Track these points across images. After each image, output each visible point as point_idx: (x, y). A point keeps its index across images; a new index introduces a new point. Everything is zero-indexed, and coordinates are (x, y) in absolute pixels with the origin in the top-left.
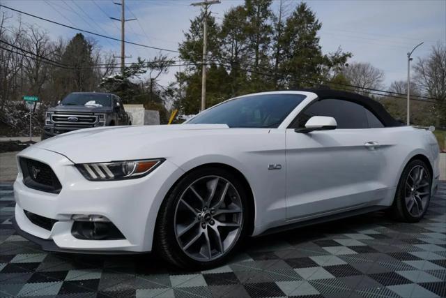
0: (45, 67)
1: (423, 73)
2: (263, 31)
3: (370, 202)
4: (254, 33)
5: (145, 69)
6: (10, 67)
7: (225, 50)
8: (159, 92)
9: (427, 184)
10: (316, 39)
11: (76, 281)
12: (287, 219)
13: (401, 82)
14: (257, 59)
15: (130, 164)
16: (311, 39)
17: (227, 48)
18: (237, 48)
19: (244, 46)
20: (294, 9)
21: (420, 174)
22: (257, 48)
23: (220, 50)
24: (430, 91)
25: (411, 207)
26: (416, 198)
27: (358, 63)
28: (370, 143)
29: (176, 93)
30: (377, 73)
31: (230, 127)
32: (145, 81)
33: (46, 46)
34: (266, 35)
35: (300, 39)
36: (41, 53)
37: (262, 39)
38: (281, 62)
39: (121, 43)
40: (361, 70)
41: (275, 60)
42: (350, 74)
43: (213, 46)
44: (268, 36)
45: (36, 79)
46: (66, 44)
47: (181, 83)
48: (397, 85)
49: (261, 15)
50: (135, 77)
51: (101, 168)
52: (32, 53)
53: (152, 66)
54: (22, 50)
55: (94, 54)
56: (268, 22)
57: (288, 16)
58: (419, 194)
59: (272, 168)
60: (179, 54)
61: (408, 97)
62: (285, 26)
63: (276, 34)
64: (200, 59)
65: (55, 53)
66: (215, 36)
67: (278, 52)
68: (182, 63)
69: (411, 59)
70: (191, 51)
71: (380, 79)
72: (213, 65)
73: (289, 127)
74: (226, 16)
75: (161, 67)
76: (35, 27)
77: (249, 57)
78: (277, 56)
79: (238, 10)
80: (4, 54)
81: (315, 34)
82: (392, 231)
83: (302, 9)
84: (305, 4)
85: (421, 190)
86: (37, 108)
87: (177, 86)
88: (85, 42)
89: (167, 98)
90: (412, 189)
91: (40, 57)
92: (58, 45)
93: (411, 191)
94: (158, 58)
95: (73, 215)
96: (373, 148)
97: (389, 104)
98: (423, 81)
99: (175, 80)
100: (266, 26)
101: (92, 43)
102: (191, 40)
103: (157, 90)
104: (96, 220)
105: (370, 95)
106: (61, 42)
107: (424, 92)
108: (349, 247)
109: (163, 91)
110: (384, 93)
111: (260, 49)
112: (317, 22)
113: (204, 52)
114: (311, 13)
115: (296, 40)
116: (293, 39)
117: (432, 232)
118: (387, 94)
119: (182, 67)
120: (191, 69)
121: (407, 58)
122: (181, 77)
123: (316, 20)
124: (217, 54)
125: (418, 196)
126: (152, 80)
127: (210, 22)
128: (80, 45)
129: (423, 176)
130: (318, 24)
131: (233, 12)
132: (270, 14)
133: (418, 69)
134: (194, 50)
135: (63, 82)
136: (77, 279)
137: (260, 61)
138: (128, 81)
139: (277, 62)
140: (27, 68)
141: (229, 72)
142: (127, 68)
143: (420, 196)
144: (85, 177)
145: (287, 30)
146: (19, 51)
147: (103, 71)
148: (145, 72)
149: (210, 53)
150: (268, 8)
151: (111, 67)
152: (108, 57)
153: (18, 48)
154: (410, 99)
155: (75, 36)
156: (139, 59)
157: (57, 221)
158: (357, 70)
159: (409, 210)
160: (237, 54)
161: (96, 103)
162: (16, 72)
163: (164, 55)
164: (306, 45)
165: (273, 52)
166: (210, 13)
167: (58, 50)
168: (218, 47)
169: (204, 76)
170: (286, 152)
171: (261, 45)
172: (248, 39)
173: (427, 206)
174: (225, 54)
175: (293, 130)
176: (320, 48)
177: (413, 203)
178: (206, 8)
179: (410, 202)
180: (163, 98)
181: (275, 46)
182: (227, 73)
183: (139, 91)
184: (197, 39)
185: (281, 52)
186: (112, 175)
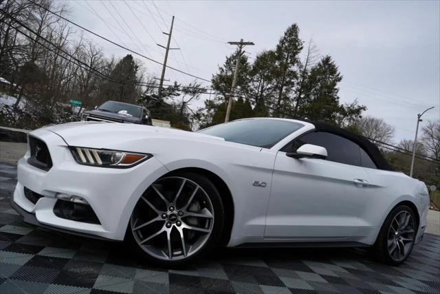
0: (95, 79)
1: (432, 136)
2: (289, 75)
3: (351, 237)
4: (280, 75)
5: (179, 93)
6: (66, 73)
7: (252, 87)
8: (188, 115)
9: (412, 231)
10: (336, 89)
11: (47, 257)
12: (265, 237)
13: (410, 142)
14: (280, 99)
15: (118, 154)
16: (331, 88)
17: (255, 85)
18: (262, 87)
19: (269, 86)
20: (319, 60)
21: (406, 220)
22: (281, 89)
23: (249, 86)
24: (436, 154)
25: (392, 250)
26: (399, 242)
27: (372, 117)
28: (359, 180)
29: (203, 118)
30: (388, 130)
31: (226, 140)
32: (177, 103)
33: (100, 61)
34: (291, 79)
35: (321, 88)
36: (94, 66)
37: (287, 82)
38: (302, 105)
39: (162, 66)
40: (374, 123)
41: (295, 103)
42: (363, 126)
43: (241, 81)
44: (292, 81)
45: (86, 87)
46: (117, 61)
47: (210, 110)
48: (406, 144)
49: (289, 62)
50: (169, 98)
51: (91, 153)
52: (86, 65)
53: (186, 91)
54: (79, 61)
55: (138, 74)
56: (295, 68)
57: (313, 65)
58: (402, 239)
59: (256, 184)
60: (211, 84)
61: (414, 155)
62: (309, 74)
63: (301, 79)
64: (229, 92)
65: (106, 68)
66: (245, 74)
67: (300, 96)
68: (213, 92)
69: (421, 120)
70: (222, 83)
71: (391, 135)
72: (241, 99)
73: (281, 150)
74: (257, 57)
75: (194, 93)
76: (94, 44)
77: (273, 96)
78: (298, 99)
79: (269, 54)
80: (63, 62)
81: (335, 85)
82: (370, 270)
83: (327, 61)
84: (330, 57)
85: (405, 235)
86: (81, 112)
87: (205, 112)
88: (133, 62)
89: (195, 121)
90: (396, 233)
91: (93, 70)
92: (110, 62)
93: (394, 234)
94: (192, 85)
95: (58, 193)
96: (361, 186)
97: (395, 159)
98: (431, 143)
99: (204, 106)
100: (292, 72)
101: (139, 65)
102: (224, 74)
103: (186, 112)
104: (77, 201)
105: (380, 148)
106: (113, 59)
107: (430, 153)
108: (321, 275)
109: (192, 114)
110: (392, 148)
111: (284, 91)
112: (338, 75)
113: (233, 85)
114: (334, 66)
115: (317, 88)
116: (314, 87)
117: (410, 277)
118: (395, 149)
119: (212, 96)
120: (219, 99)
121: (417, 119)
122: (210, 104)
123: (338, 73)
124: (245, 89)
125: (401, 241)
126: (184, 103)
127: (244, 61)
128: (128, 64)
129: (410, 222)
130: (339, 76)
131: (265, 55)
132: (297, 62)
133: (427, 131)
134: (225, 82)
135: (107, 94)
136: (49, 255)
137: (282, 101)
138: (162, 101)
139: (297, 105)
140: (80, 77)
141: (253, 107)
142: (164, 89)
143: (403, 241)
144: (76, 160)
145: (310, 77)
146: (76, 62)
147: (144, 89)
148: (179, 95)
149: (239, 87)
150: (297, 56)
151: (151, 86)
152: (150, 79)
153: (75, 59)
154: (415, 157)
155: (126, 56)
156: (176, 83)
157: (43, 196)
158: (370, 124)
159: (390, 252)
160: (262, 92)
161: (128, 113)
162: (70, 79)
163: (198, 84)
164: (325, 93)
165: (295, 96)
166: (244, 52)
167: (109, 66)
168: (247, 83)
169: (229, 106)
170: (273, 171)
171: (284, 88)
172: (274, 80)
173: (410, 253)
174: (252, 90)
175: (285, 153)
176: (338, 98)
177: (395, 247)
178: (241, 48)
179: (393, 244)
180: (191, 121)
181: (298, 90)
182: (251, 107)
183: (170, 111)
184: (230, 73)
185: (302, 96)
186: (100, 162)
